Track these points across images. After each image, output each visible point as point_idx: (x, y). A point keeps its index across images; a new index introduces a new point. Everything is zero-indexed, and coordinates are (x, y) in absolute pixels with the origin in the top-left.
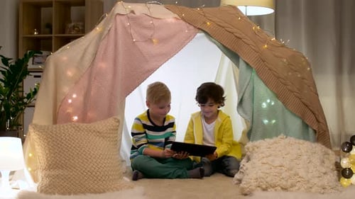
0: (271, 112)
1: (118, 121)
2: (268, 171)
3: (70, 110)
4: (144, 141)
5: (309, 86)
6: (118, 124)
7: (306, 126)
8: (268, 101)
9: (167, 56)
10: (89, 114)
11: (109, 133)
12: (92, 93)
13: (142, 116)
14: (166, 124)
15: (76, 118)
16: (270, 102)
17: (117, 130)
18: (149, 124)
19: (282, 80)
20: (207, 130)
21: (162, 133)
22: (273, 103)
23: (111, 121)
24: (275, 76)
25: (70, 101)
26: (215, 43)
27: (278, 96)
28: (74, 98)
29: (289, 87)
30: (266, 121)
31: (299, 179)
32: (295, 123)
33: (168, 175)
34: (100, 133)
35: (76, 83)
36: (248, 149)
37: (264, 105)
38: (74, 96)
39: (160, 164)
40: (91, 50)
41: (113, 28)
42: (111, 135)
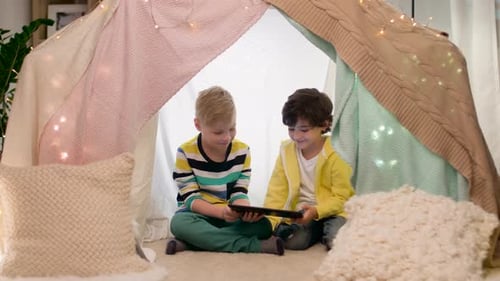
0: (389, 147)
1: (132, 161)
2: (360, 250)
3: (56, 143)
4: (192, 187)
5: (458, 102)
6: (130, 166)
7: (450, 170)
8: (382, 128)
9: (213, 51)
10: (85, 149)
11: (114, 182)
12: (89, 116)
13: (187, 146)
14: (231, 157)
15: (65, 155)
16: (386, 130)
17: (130, 174)
18: (200, 158)
19: (407, 92)
20: (304, 168)
21: (223, 174)
22: (390, 132)
23: (119, 161)
24: (395, 84)
25: (56, 128)
26: (296, 27)
27: (400, 118)
28: (62, 122)
29: (420, 103)
30: (380, 163)
31: (408, 265)
32: (431, 166)
33: (226, 246)
34: (99, 182)
35: (66, 98)
36: (349, 208)
37: (375, 135)
38: (63, 120)
39: (214, 229)
40: (88, 45)
41: (122, 8)
42: (119, 184)
